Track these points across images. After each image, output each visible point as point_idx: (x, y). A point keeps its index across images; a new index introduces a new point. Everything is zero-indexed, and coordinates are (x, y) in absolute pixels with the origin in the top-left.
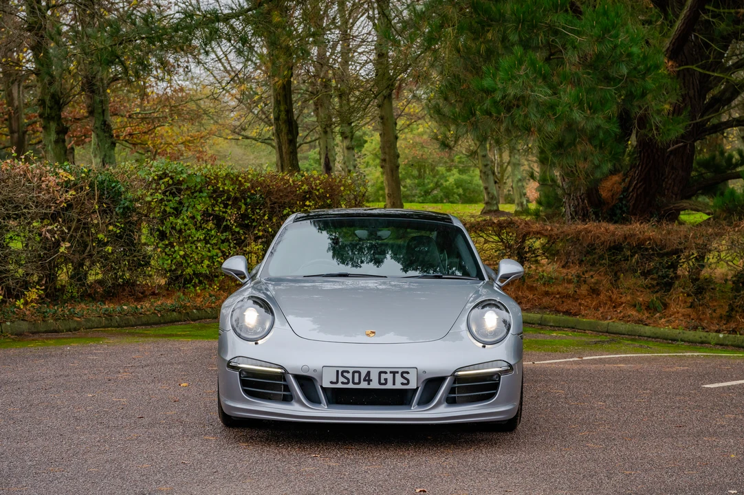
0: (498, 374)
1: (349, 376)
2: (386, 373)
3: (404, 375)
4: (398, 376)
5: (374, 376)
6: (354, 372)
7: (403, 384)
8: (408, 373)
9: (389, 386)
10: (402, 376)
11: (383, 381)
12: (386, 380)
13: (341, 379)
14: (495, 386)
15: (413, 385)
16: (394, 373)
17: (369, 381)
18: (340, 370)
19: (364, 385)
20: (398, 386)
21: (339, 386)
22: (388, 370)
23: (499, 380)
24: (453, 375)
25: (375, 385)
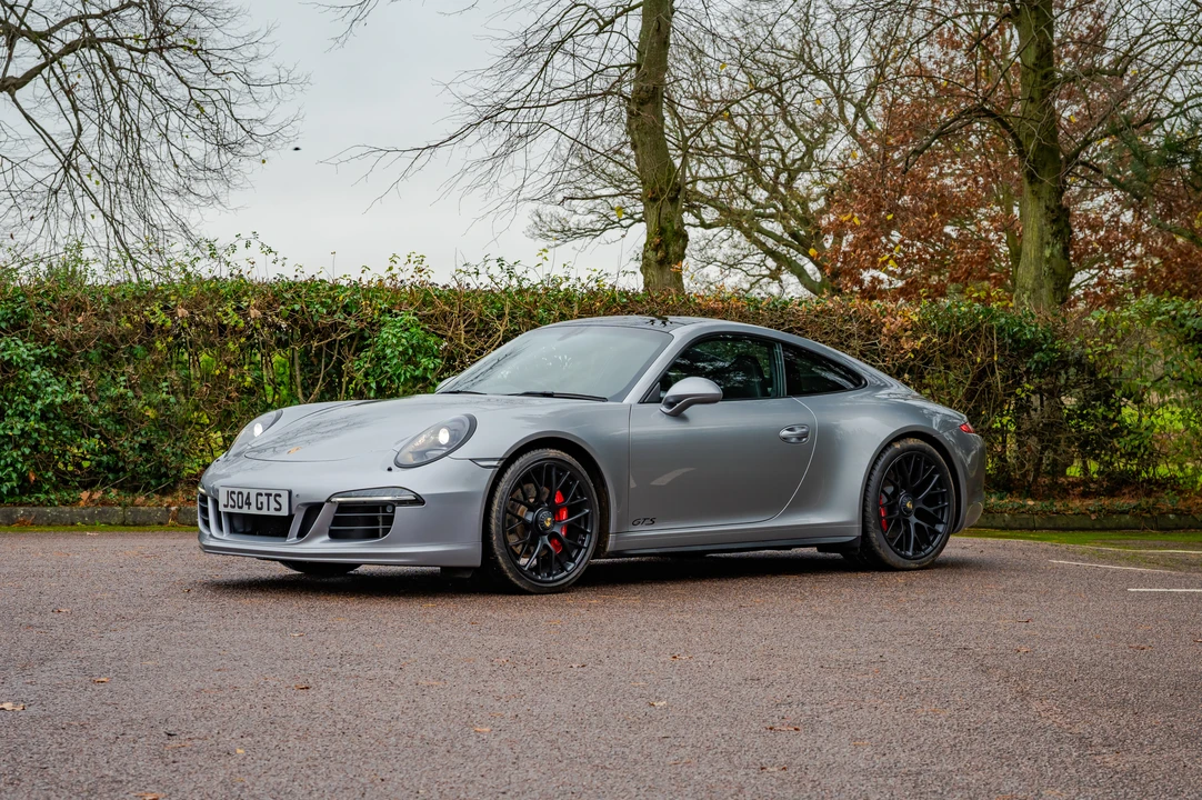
0: (393, 504)
1: (235, 497)
2: (261, 495)
3: (278, 498)
4: (272, 498)
5: (253, 500)
6: (240, 493)
7: (276, 509)
8: (280, 496)
9: (264, 512)
10: (276, 501)
11: (260, 506)
12: (262, 503)
13: (231, 503)
14: (389, 520)
15: (286, 512)
16: (269, 495)
17: (249, 504)
18: (230, 490)
19: (245, 510)
20: (272, 512)
21: (229, 510)
22: (264, 492)
23: (393, 512)
24: (329, 500)
25: (253, 511)
